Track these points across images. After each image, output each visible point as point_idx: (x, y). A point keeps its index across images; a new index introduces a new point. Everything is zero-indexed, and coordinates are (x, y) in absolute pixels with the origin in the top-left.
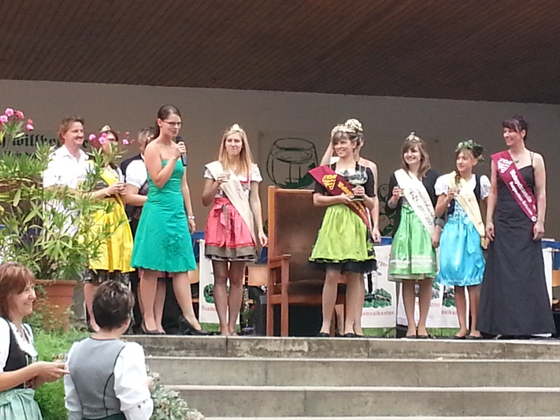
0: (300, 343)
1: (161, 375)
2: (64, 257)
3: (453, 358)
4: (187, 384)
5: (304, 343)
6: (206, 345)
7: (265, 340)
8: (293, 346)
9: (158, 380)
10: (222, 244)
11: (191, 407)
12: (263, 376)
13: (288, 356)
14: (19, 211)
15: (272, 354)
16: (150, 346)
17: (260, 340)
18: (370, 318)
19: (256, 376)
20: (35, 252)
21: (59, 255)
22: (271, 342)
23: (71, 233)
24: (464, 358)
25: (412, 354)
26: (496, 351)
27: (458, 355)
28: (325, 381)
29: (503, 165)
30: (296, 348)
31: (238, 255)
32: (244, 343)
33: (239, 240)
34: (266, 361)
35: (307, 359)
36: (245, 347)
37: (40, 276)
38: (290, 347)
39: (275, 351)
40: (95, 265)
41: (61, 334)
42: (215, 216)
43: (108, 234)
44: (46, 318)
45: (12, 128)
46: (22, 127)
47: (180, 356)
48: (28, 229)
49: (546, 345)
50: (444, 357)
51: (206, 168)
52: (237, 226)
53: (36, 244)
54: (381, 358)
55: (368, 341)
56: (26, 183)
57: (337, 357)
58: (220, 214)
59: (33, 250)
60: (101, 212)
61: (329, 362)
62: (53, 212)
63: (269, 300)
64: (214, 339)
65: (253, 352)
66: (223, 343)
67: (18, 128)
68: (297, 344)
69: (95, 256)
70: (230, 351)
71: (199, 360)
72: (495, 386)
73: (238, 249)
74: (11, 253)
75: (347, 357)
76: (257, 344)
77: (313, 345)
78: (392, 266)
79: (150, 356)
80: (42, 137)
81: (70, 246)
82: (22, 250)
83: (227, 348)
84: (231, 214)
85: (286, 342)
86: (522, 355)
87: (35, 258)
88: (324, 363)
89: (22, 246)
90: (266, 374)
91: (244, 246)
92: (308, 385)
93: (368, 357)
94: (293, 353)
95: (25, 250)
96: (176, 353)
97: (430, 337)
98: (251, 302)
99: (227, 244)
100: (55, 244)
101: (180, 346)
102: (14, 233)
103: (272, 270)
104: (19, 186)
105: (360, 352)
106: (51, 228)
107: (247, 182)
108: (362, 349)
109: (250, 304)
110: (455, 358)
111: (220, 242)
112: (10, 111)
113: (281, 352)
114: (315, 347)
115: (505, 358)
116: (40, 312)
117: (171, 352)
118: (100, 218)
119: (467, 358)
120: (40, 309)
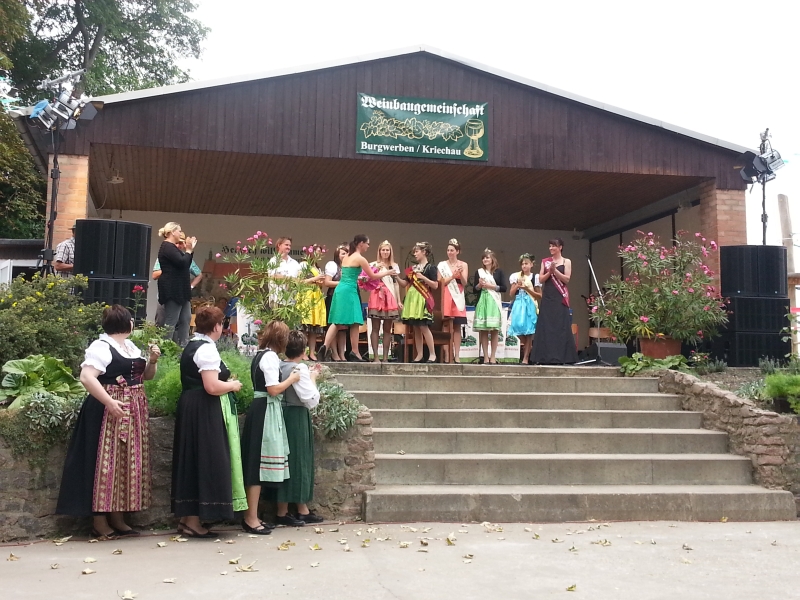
0: (424, 367)
3: (511, 376)
5: (426, 367)
6: (370, 367)
7: (404, 365)
8: (420, 368)
10: (380, 308)
11: (361, 404)
12: (402, 386)
13: (418, 374)
15: (407, 373)
17: (401, 365)
18: (465, 353)
19: (398, 386)
22: (407, 366)
24: (517, 376)
25: (488, 373)
26: (535, 372)
27: (514, 374)
28: (438, 389)
29: (548, 265)
30: (422, 369)
32: (391, 366)
33: (390, 307)
34: (404, 377)
35: (428, 376)
36: (392, 369)
38: (418, 369)
40: (306, 322)
42: (375, 293)
43: (314, 304)
45: (261, 242)
46: (266, 242)
47: (355, 374)
50: (506, 375)
52: (389, 299)
54: (470, 375)
55: (463, 366)
57: (445, 375)
58: (378, 292)
60: (309, 292)
61: (440, 378)
63: (406, 342)
65: (396, 372)
67: (264, 243)
69: (306, 316)
70: (384, 371)
71: (366, 376)
72: (536, 392)
73: (390, 312)
75: (451, 375)
76: (399, 367)
78: (475, 323)
79: (338, 374)
81: (292, 311)
83: (382, 370)
84: (385, 292)
86: (551, 374)
88: (437, 378)
89: (265, 311)
90: (404, 384)
91: (393, 310)
92: (429, 391)
93: (463, 375)
94: (420, 373)
96: (353, 372)
97: (497, 363)
98: (396, 343)
99: (383, 309)
100: (283, 310)
101: (355, 368)
102: (261, 303)
104: (263, 277)
105: (457, 372)
108: (459, 370)
112: (259, 232)
113: (412, 372)
114: (432, 369)
115: (541, 376)
117: (350, 371)
118: (309, 294)
119: (519, 376)
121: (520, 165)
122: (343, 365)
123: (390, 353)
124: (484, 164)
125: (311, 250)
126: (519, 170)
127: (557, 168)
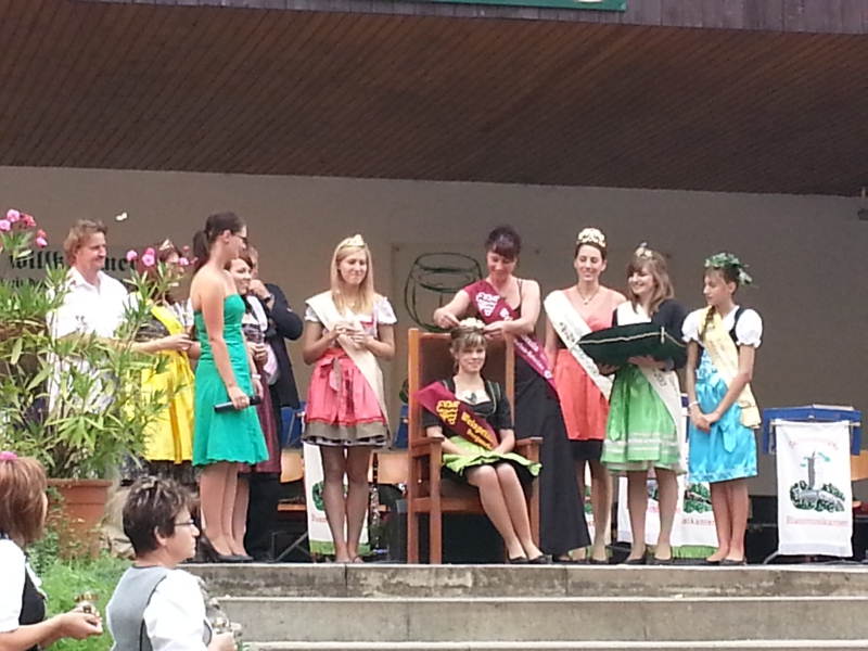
0: (461, 573)
1: (245, 626)
2: (90, 442)
3: (698, 594)
4: (285, 640)
5: (466, 574)
6: (314, 577)
7: (407, 569)
8: (449, 578)
9: (240, 635)
10: (333, 419)
12: (403, 627)
13: (442, 595)
14: (21, 371)
15: (416, 591)
16: (226, 579)
17: (397, 569)
19: (392, 626)
20: (45, 436)
21: (83, 440)
22: (416, 573)
23: (101, 405)
24: (715, 595)
25: (635, 590)
26: (765, 584)
27: (706, 591)
28: (499, 634)
30: (455, 581)
31: (359, 437)
32: (373, 574)
33: (361, 412)
34: (408, 603)
35: (472, 600)
36: (374, 580)
37: (54, 473)
38: (446, 580)
39: (422, 587)
41: (87, 563)
42: (322, 376)
43: (158, 407)
44: (64, 538)
45: (15, 241)
46: (30, 240)
47: (275, 596)
48: (35, 400)
49: (843, 573)
50: (684, 594)
51: (307, 305)
52: (357, 390)
53: (47, 423)
54: (586, 595)
55: (565, 570)
56: (31, 329)
57: (517, 595)
58: (328, 373)
59: (42, 433)
60: (147, 373)
61: (506, 603)
62: (73, 373)
63: (411, 506)
64: (324, 568)
65: (386, 588)
66: (341, 575)
67: (24, 242)
68: (455, 575)
70: (350, 587)
71: (303, 602)
72: (765, 639)
73: (360, 426)
74: (9, 437)
75: (533, 595)
76: (393, 576)
77: (481, 576)
79: (228, 597)
80: (55, 254)
81: (100, 425)
82: (26, 433)
83: (346, 583)
84: (347, 373)
85: (438, 572)
86: (805, 590)
87: (46, 444)
88: (497, 605)
89: (25, 426)
90: (408, 623)
91: (370, 421)
92: (475, 640)
93: (568, 594)
94: (449, 590)
95: (30, 432)
96: (267, 591)
98: (383, 508)
99: (340, 419)
100: (77, 422)
101: (274, 580)
102: (12, 405)
103: (416, 459)
104: (20, 333)
105: (553, 587)
106: (69, 398)
107: (371, 323)
108: (556, 582)
109: (381, 512)
110: (701, 595)
111: (330, 416)
112: (14, 214)
113: (430, 588)
114: (484, 579)
115: (779, 595)
116: (54, 529)
117: (260, 589)
119: (721, 595)
120: (55, 524)
121: (713, 21)
122: (241, 574)
123: (364, 538)
124: (616, 19)
125: (149, 259)
126: (708, 33)
127: (813, 30)
